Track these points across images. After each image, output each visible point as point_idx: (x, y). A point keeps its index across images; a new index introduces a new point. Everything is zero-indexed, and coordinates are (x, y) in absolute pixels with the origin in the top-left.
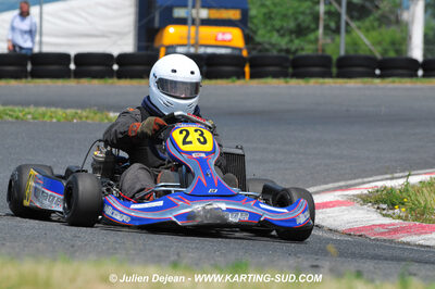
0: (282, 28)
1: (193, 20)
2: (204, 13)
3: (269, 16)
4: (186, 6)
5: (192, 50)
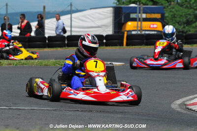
0: (180, 21)
1: (139, 19)
2: (144, 16)
3: (174, 16)
4: (136, 13)
5: (139, 32)
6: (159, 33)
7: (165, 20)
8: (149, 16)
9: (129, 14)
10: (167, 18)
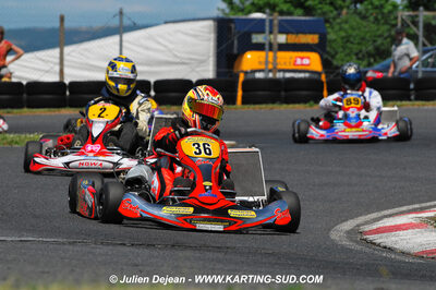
0: (361, 51)
1: (271, 45)
2: (282, 39)
3: (347, 39)
4: (263, 32)
5: (271, 75)
6: (316, 76)
7: (328, 49)
8: (293, 39)
9: (248, 36)
10: (334, 45)
